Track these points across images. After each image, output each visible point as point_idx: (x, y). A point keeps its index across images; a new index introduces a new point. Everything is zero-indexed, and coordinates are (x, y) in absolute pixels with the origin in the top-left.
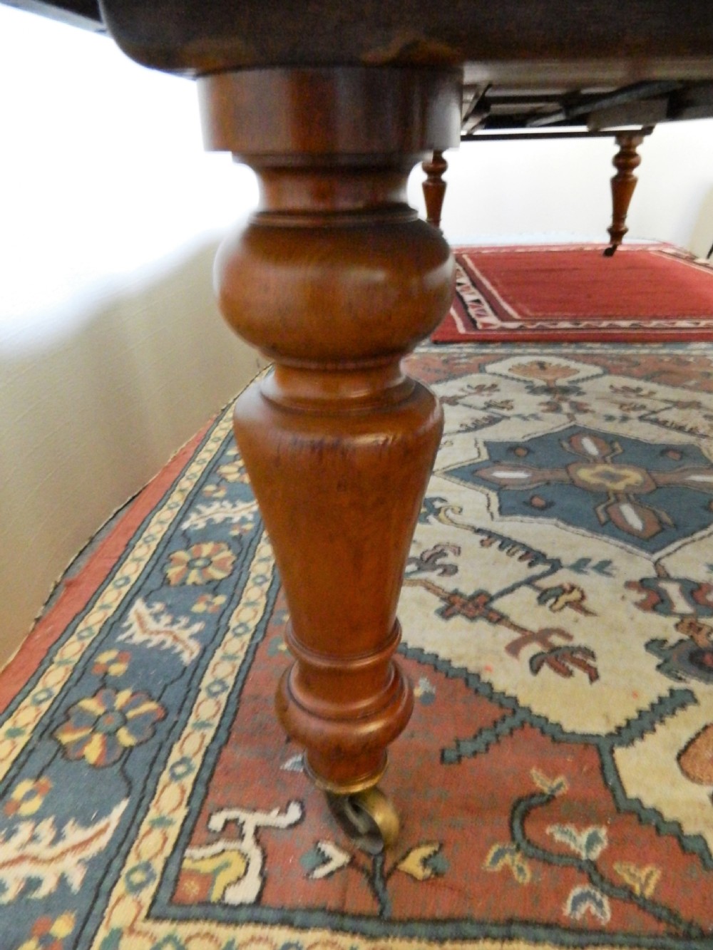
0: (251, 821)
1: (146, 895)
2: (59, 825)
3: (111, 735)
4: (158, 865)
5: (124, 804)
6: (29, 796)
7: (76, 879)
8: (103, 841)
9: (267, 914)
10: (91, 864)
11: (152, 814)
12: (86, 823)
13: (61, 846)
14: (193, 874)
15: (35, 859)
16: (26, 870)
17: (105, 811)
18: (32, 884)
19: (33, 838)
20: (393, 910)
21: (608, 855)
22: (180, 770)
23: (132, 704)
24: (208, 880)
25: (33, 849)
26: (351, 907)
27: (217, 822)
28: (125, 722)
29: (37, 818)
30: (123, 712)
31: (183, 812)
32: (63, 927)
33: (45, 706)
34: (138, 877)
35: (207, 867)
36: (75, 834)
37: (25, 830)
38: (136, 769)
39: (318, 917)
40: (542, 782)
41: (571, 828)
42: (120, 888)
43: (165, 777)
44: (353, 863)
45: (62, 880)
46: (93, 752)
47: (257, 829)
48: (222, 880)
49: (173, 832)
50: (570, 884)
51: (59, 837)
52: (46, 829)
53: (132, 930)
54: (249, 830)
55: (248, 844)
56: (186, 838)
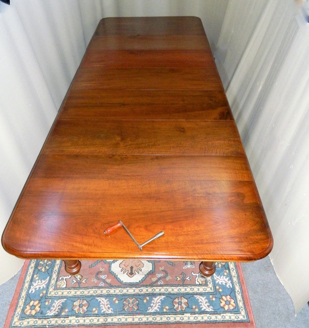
0: (65, 278)
1: (53, 288)
2: (41, 280)
3: (45, 267)
4: (54, 284)
5: (49, 277)
6: (36, 277)
7: (45, 287)
8: (48, 281)
9: (67, 289)
10: (46, 285)
11: (52, 278)
12: (44, 280)
13: (42, 283)
14: (58, 285)
15: (39, 285)
16: (39, 286)
17: (46, 278)
18: (40, 288)
19: (39, 282)
20: (81, 287)
21: (106, 278)
22: (55, 272)
23: (47, 262)
24: (60, 285)
25: (39, 284)
26: (76, 287)
27: (61, 278)
28: (47, 265)
29: (38, 280)
30: (46, 263)
31: (56, 277)
32: (44, 292)
33: (35, 263)
34: (52, 286)
35: (60, 284)
36: (43, 281)
37: (37, 281)
38: (49, 272)
39: (72, 288)
40: (101, 270)
41: (103, 275)
42: (50, 287)
43: (53, 273)
44: (77, 282)
45: (43, 287)
46: (43, 270)
47: (65, 279)
48: (62, 285)
49: (55, 280)
50: (101, 282)
51: (41, 282)
52: (40, 281)
53: (52, 291)
54: (64, 279)
55: (64, 281)
56: (57, 281)
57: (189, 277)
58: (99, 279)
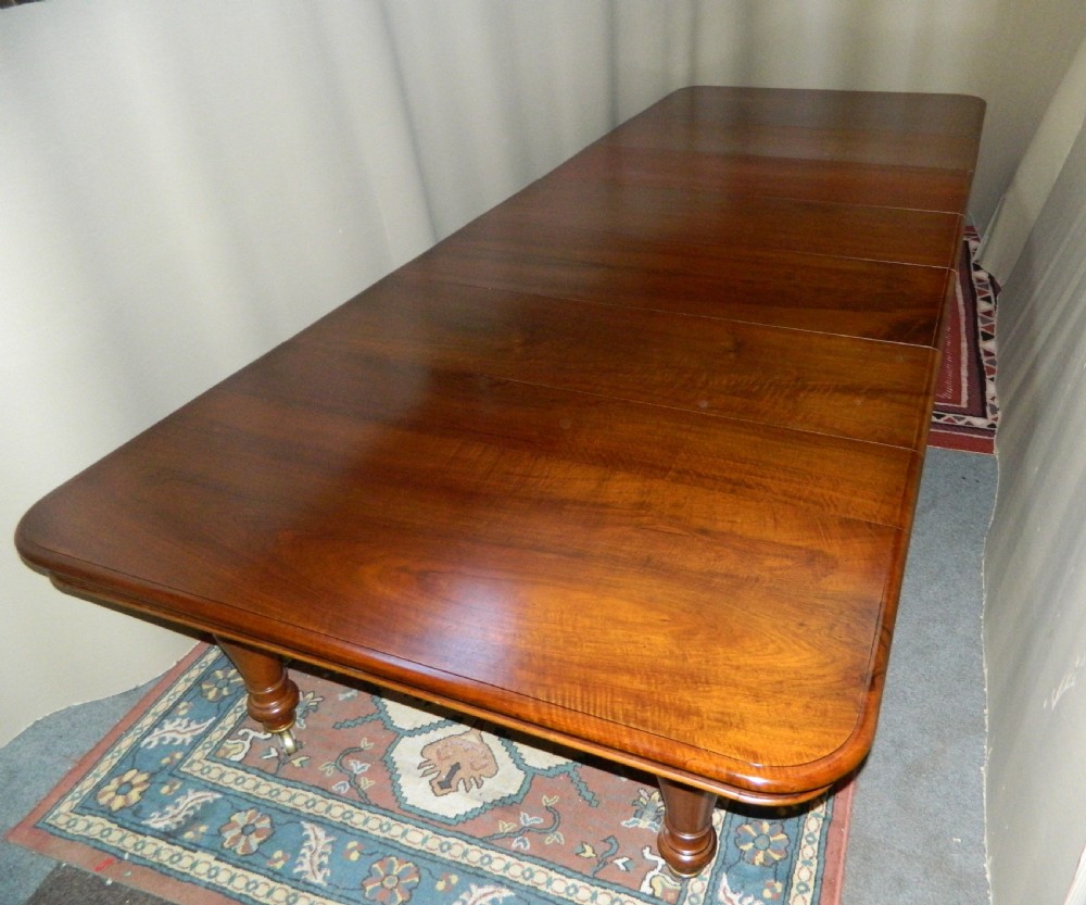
0: (252, 734)
1: (207, 751)
2: (189, 722)
3: (221, 689)
4: (215, 743)
5: (214, 718)
6: (184, 708)
7: (189, 740)
8: (203, 729)
9: (240, 766)
10: (194, 737)
11: (221, 725)
12: (198, 723)
13: (188, 729)
14: (224, 748)
15: (178, 732)
16: (174, 735)
17: (206, 720)
18: (174, 740)
19: (180, 725)
20: (280, 774)
21: (363, 774)
22: (237, 710)
23: (234, 677)
24: (228, 752)
25: (179, 728)
26: (268, 770)
27: (241, 732)
28: (228, 685)
29: (183, 717)
30: (229, 679)
31: (232, 726)
32: (178, 756)
33: (203, 670)
34: (207, 745)
35: (230, 747)
36: (194, 726)
37: (178, 721)
38: (224, 705)
39: (256, 771)
40: (364, 744)
41: (358, 762)
42: (200, 747)
43: (232, 711)
44: (277, 757)
45: (184, 741)
46: (211, 695)
47: (254, 738)
48: (233, 752)
49: (225, 732)
50: (341, 780)
51: (188, 726)
52: (185, 722)
53: (199, 761)
54: (250, 737)
55: (247, 744)
56: (227, 737)
57: (625, 859)
58: (341, 768)
